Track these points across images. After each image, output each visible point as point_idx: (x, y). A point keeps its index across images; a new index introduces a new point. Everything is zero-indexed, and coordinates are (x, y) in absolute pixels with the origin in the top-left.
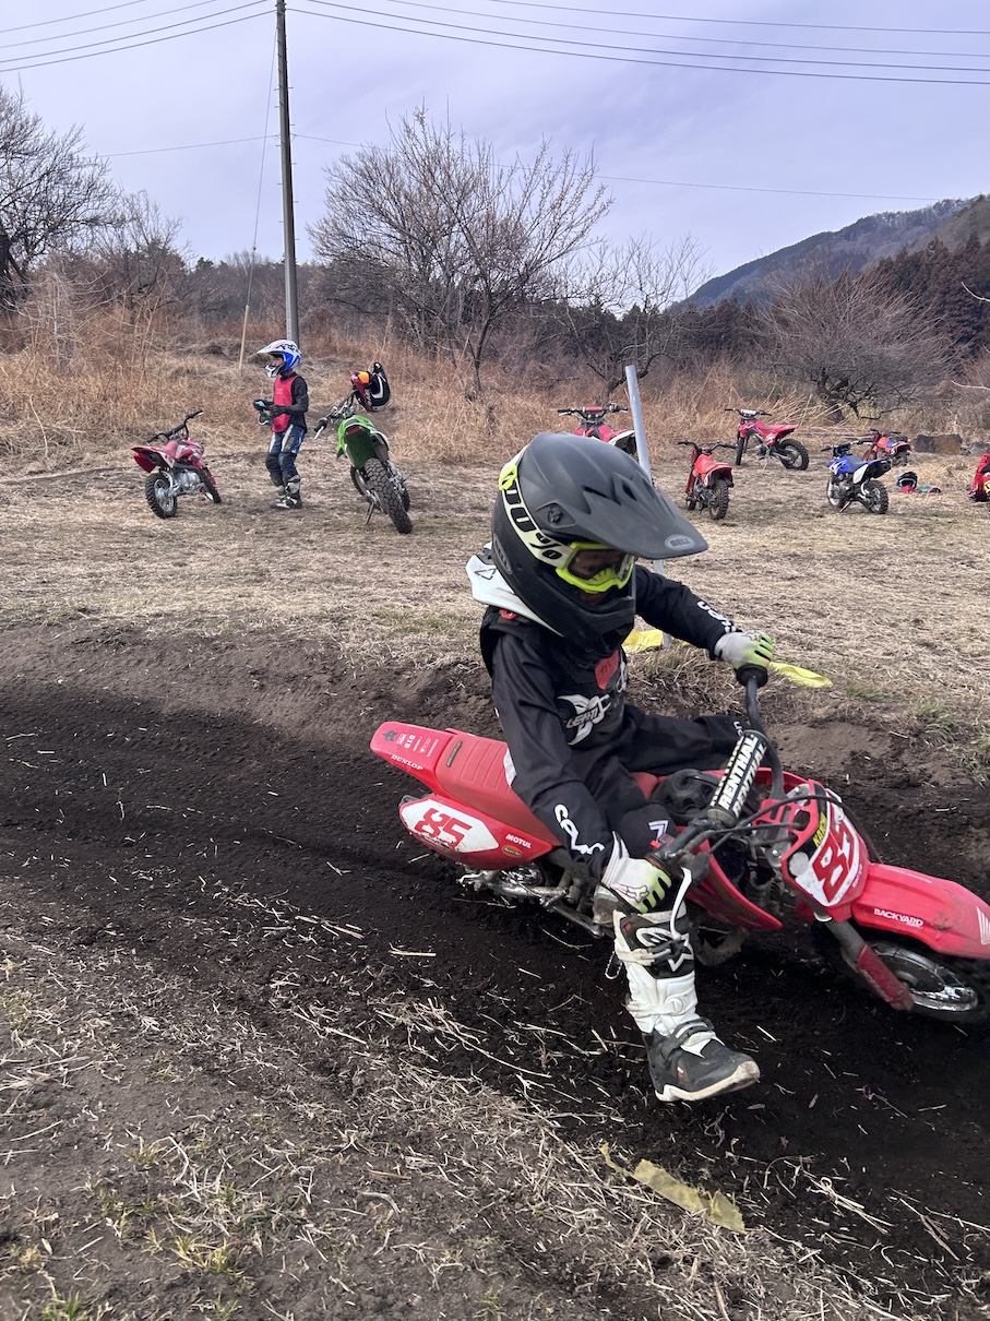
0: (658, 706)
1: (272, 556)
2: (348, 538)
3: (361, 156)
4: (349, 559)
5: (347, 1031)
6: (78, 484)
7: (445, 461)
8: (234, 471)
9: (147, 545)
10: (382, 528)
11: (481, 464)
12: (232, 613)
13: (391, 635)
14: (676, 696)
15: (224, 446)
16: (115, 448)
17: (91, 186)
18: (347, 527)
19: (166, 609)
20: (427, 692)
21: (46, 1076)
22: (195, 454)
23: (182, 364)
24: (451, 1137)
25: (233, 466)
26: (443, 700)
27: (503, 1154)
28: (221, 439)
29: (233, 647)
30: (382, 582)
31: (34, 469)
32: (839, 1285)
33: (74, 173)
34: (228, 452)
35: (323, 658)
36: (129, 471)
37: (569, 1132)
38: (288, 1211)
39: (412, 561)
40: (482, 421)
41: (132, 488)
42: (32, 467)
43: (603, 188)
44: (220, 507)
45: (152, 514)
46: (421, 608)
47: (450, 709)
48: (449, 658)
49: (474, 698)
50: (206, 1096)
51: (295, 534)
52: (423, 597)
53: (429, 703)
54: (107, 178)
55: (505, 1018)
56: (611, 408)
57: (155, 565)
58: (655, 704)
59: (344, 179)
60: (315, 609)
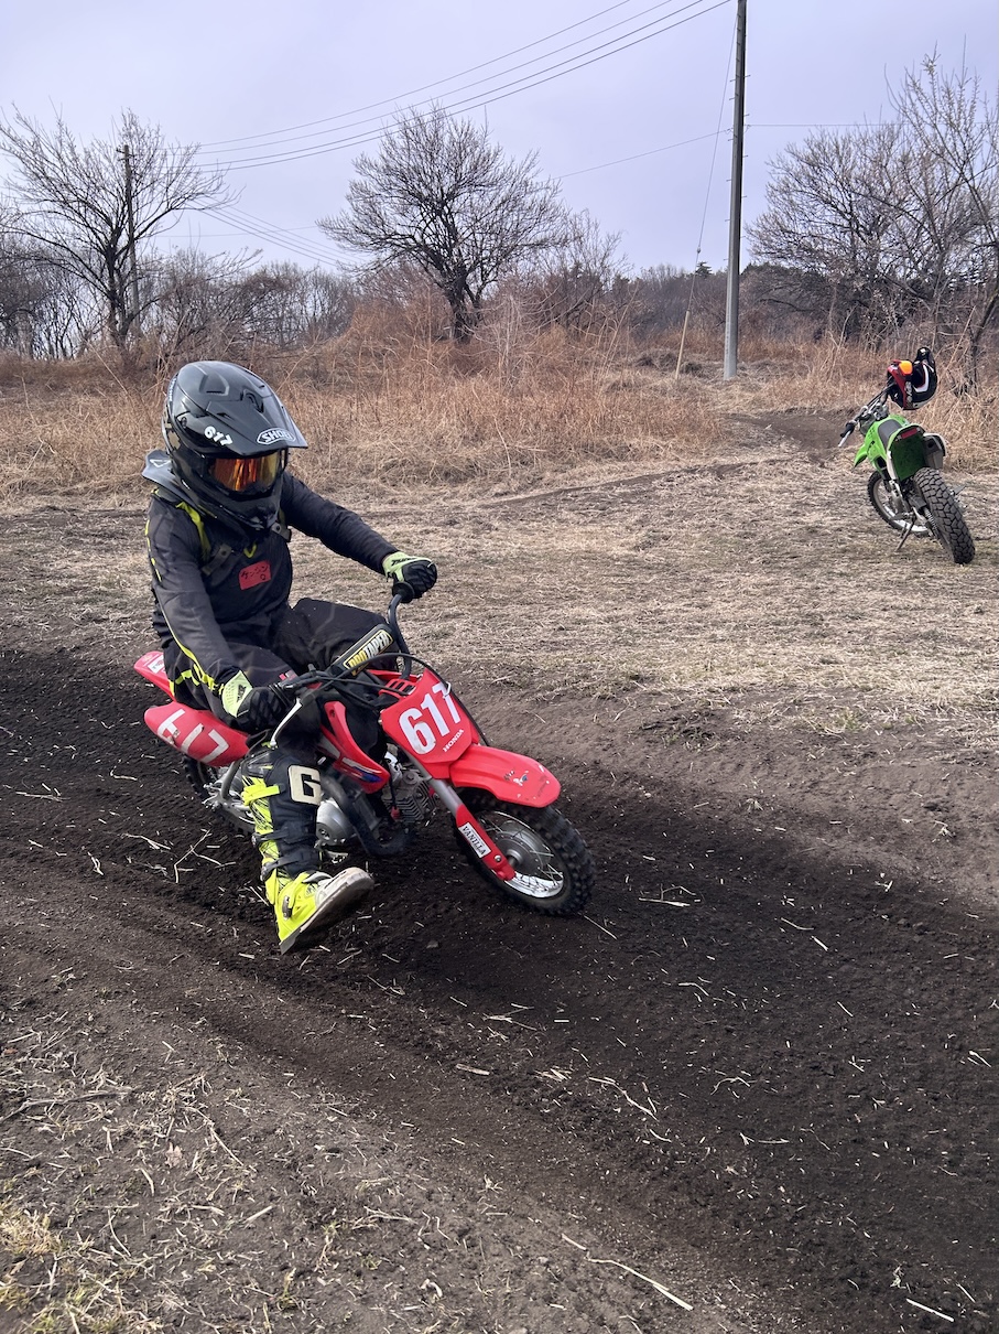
2: (891, 570)
3: (809, 143)
4: (919, 602)
6: (549, 504)
8: (704, 487)
9: (650, 580)
12: (835, 691)
15: (679, 459)
16: (573, 466)
17: (543, 209)
19: (740, 680)
23: (618, 378)
25: (700, 481)
28: (675, 453)
31: (499, 491)
33: (528, 200)
42: (497, 489)
54: (557, 200)
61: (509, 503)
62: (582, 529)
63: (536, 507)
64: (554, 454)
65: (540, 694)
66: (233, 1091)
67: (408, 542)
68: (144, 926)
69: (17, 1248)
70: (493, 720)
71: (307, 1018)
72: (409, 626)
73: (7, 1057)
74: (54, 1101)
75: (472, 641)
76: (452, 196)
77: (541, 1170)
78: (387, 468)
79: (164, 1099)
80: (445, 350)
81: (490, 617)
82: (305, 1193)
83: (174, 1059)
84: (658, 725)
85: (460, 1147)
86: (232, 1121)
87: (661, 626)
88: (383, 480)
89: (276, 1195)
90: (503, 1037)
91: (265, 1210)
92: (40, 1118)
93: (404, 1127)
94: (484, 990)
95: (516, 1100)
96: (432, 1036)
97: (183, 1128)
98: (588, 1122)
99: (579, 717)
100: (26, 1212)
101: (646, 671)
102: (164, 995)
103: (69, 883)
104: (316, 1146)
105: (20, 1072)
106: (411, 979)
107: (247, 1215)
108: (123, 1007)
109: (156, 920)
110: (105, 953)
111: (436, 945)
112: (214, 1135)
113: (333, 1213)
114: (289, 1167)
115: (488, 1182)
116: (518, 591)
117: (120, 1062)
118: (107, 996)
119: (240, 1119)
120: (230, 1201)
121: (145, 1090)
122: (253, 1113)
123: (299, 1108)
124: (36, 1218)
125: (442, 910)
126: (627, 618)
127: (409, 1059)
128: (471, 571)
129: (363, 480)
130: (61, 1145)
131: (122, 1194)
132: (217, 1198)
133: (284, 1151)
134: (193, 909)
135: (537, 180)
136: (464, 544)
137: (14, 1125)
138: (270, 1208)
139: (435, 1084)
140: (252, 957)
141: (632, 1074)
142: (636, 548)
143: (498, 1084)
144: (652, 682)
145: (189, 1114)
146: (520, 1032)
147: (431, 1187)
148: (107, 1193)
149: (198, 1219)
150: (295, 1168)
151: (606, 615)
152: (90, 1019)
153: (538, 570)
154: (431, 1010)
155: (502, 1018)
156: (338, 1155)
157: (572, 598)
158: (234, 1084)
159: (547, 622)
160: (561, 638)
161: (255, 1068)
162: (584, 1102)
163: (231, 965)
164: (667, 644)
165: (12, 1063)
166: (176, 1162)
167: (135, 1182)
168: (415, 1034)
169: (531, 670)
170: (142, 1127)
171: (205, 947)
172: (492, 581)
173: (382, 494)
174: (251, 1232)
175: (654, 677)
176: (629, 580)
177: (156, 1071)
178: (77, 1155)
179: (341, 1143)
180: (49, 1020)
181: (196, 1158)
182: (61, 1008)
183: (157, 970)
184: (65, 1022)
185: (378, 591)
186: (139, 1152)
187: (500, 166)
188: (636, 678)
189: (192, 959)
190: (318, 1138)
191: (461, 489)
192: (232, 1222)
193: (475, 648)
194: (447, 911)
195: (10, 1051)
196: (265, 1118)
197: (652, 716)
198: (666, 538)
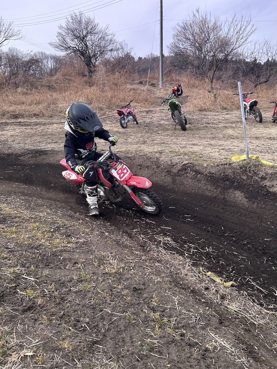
0: (242, 175)
1: (148, 137)
2: (169, 132)
3: (183, 23)
4: (168, 138)
5: (148, 240)
6: (104, 120)
7: (200, 110)
8: (142, 115)
9: (119, 135)
10: (178, 130)
11: (211, 111)
12: (136, 151)
13: (173, 156)
14: (247, 173)
15: (141, 109)
16: (114, 111)
17: (111, 41)
18: (169, 129)
19: (121, 150)
20: (180, 170)
21: (86, 240)
22: (132, 111)
23: (132, 87)
24: (166, 261)
25: (142, 114)
26: (183, 173)
27: (177, 266)
28: (140, 107)
29: (135, 159)
30: (175, 143)
32: (249, 300)
33: (107, 37)
34: (142, 110)
35: (155, 162)
36: (116, 117)
37: (194, 265)
38: (128, 267)
39: (184, 138)
40: (213, 98)
41: (117, 121)
43: (253, 25)
44: (138, 125)
45: (121, 127)
46: (183, 150)
47: (185, 175)
48: (187, 162)
49: (192, 172)
50: (116, 247)
51: (155, 132)
52: (185, 147)
53: (180, 173)
54: (115, 38)
55: (185, 242)
56: (250, 93)
57: (120, 140)
58: (241, 174)
59: (178, 30)
60: (156, 150)
64: (109, 107)
76: (86, 36)
129: (60, 114)
135: (109, 32)
187: (99, 28)
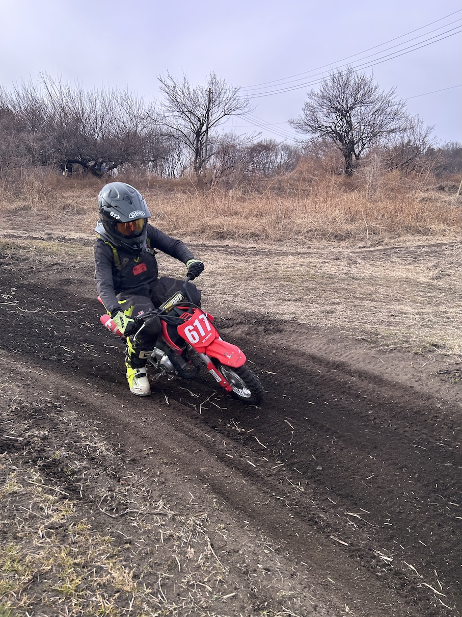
6: (386, 254)
16: (400, 236)
17: (396, 114)
23: (426, 195)
42: (360, 245)
54: (404, 110)
61: (366, 252)
62: (403, 267)
63: (380, 254)
64: (391, 230)
65: (381, 348)
66: (220, 525)
67: (315, 266)
68: (184, 432)
69: (117, 585)
70: (356, 358)
71: (256, 494)
72: (314, 306)
73: (122, 484)
74: (140, 512)
75: (345, 317)
76: (351, 108)
77: (377, 609)
78: (307, 232)
79: (188, 522)
80: (341, 179)
81: (355, 306)
82: (252, 590)
83: (193, 502)
84: (448, 372)
85: (332, 584)
86: (218, 540)
87: (447, 320)
88: (305, 237)
89: (238, 587)
90: (355, 525)
91: (232, 594)
92: (133, 518)
93: (303, 565)
94: (345, 497)
95: (362, 563)
96: (318, 517)
97: (195, 539)
98: (402, 585)
99: (403, 362)
100: (123, 567)
101: (441, 343)
102: (191, 468)
103: (154, 406)
104: (258, 565)
105: (126, 493)
106: (308, 484)
107: (223, 594)
108: (173, 471)
109: (190, 430)
110: (167, 442)
111: (321, 469)
112: (210, 547)
113: (265, 605)
114: (244, 573)
115: (347, 609)
116: (370, 294)
117: (169, 498)
118: (166, 464)
119: (222, 540)
120: (215, 584)
121: (180, 515)
122: (228, 539)
123: (250, 541)
124: (127, 571)
125: (325, 451)
126: (428, 313)
127: (305, 527)
128: (346, 282)
129: (296, 237)
130: (141, 534)
131: (166, 567)
132: (209, 581)
133: (243, 563)
134: (207, 428)
135: (395, 99)
136: (343, 269)
137: (122, 519)
138: (234, 594)
139: (319, 544)
140: (232, 457)
141: (428, 563)
142: (433, 279)
143: (353, 551)
144: (444, 348)
145: (199, 532)
146: (364, 525)
147: (317, 603)
148: (159, 565)
149: (199, 590)
150: (247, 574)
151: (417, 311)
152: (158, 473)
153: (380, 285)
154: (318, 502)
155: (355, 515)
156: (269, 573)
157: (399, 300)
158: (220, 521)
159: (385, 311)
160: (392, 320)
161: (231, 515)
162: (401, 574)
163: (222, 459)
164: (451, 330)
165: (124, 489)
166: (191, 556)
167: (172, 562)
168: (309, 514)
169: (377, 335)
170: (177, 534)
171: (211, 448)
172: (357, 288)
173: (304, 244)
174: (224, 605)
175: (445, 347)
176: (429, 294)
177: (185, 506)
178: (147, 542)
179: (270, 566)
180: (140, 470)
181: (201, 557)
182: (146, 466)
183: (189, 455)
184: (147, 473)
185: (300, 288)
186: (175, 546)
187: (377, 94)
188: (435, 345)
189: (205, 453)
190: (259, 561)
191: (342, 244)
192: (216, 596)
193: (347, 320)
194: (327, 452)
195: (124, 482)
196: (234, 543)
197: (444, 367)
198: (449, 275)
